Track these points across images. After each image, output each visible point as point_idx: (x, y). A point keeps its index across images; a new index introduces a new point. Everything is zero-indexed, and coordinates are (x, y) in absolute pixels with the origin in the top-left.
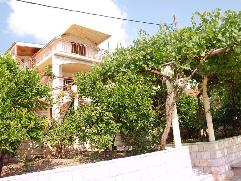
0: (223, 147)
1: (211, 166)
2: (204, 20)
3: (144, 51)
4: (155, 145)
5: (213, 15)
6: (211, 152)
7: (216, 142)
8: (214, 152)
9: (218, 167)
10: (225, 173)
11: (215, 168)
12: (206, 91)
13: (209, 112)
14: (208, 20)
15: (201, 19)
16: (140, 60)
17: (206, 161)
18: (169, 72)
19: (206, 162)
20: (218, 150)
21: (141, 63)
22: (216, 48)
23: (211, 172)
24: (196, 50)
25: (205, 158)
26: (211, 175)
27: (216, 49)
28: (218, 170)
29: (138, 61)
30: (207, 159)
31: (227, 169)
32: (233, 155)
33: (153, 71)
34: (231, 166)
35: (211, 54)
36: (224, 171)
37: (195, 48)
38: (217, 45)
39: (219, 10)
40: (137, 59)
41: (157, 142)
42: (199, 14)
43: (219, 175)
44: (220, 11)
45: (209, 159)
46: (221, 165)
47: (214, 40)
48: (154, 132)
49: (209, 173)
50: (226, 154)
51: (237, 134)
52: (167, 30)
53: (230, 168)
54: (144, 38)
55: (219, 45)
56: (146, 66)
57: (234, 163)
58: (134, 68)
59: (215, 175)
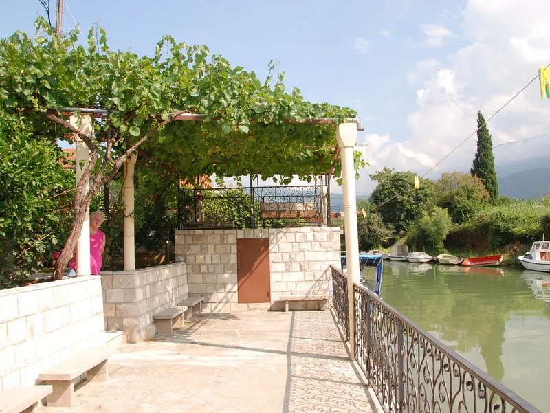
0: (145, 283)
1: (123, 315)
2: (177, 55)
3: (40, 69)
4: (33, 269)
5: (195, 53)
6: (127, 291)
7: (138, 272)
8: (132, 290)
9: (136, 317)
10: (146, 328)
11: (130, 320)
12: (133, 175)
13: (133, 216)
14: (184, 58)
15: (172, 50)
16: (26, 85)
17: (114, 306)
18: (88, 128)
19: (114, 309)
20: (139, 287)
21: (27, 92)
22: (187, 110)
23: (121, 328)
24: (158, 105)
25: (114, 301)
26: (121, 332)
27: (186, 112)
28: (135, 322)
29: (19, 85)
30: (116, 304)
31: (149, 322)
32: (157, 298)
33: (52, 116)
34: (153, 317)
35: (176, 119)
36: (144, 324)
37: (157, 103)
38: (190, 106)
39: (206, 48)
40: (19, 79)
41: (39, 263)
42: (172, 41)
43: (136, 332)
44: (207, 52)
45: (121, 303)
46: (142, 314)
47: (184, 96)
48: (37, 243)
49: (118, 330)
50: (148, 296)
51: (147, 263)
52: (101, 43)
53: (152, 321)
54: (43, 40)
55: (192, 108)
56: (36, 101)
57: (157, 312)
58: (6, 97)
59: (128, 333)
